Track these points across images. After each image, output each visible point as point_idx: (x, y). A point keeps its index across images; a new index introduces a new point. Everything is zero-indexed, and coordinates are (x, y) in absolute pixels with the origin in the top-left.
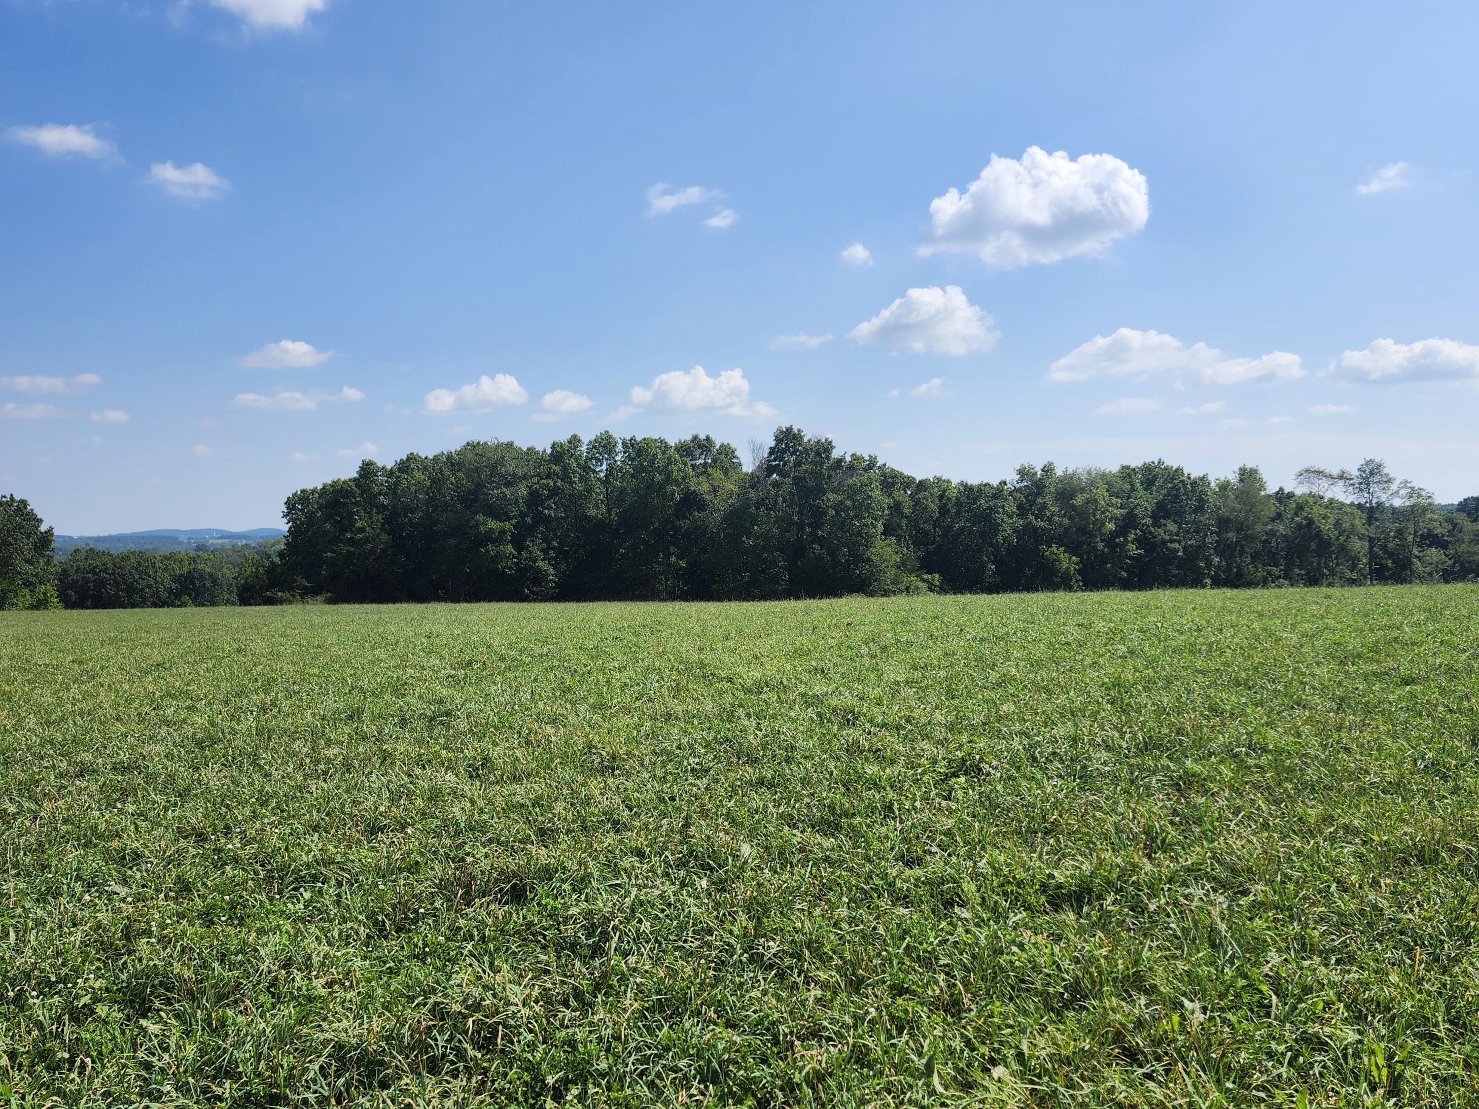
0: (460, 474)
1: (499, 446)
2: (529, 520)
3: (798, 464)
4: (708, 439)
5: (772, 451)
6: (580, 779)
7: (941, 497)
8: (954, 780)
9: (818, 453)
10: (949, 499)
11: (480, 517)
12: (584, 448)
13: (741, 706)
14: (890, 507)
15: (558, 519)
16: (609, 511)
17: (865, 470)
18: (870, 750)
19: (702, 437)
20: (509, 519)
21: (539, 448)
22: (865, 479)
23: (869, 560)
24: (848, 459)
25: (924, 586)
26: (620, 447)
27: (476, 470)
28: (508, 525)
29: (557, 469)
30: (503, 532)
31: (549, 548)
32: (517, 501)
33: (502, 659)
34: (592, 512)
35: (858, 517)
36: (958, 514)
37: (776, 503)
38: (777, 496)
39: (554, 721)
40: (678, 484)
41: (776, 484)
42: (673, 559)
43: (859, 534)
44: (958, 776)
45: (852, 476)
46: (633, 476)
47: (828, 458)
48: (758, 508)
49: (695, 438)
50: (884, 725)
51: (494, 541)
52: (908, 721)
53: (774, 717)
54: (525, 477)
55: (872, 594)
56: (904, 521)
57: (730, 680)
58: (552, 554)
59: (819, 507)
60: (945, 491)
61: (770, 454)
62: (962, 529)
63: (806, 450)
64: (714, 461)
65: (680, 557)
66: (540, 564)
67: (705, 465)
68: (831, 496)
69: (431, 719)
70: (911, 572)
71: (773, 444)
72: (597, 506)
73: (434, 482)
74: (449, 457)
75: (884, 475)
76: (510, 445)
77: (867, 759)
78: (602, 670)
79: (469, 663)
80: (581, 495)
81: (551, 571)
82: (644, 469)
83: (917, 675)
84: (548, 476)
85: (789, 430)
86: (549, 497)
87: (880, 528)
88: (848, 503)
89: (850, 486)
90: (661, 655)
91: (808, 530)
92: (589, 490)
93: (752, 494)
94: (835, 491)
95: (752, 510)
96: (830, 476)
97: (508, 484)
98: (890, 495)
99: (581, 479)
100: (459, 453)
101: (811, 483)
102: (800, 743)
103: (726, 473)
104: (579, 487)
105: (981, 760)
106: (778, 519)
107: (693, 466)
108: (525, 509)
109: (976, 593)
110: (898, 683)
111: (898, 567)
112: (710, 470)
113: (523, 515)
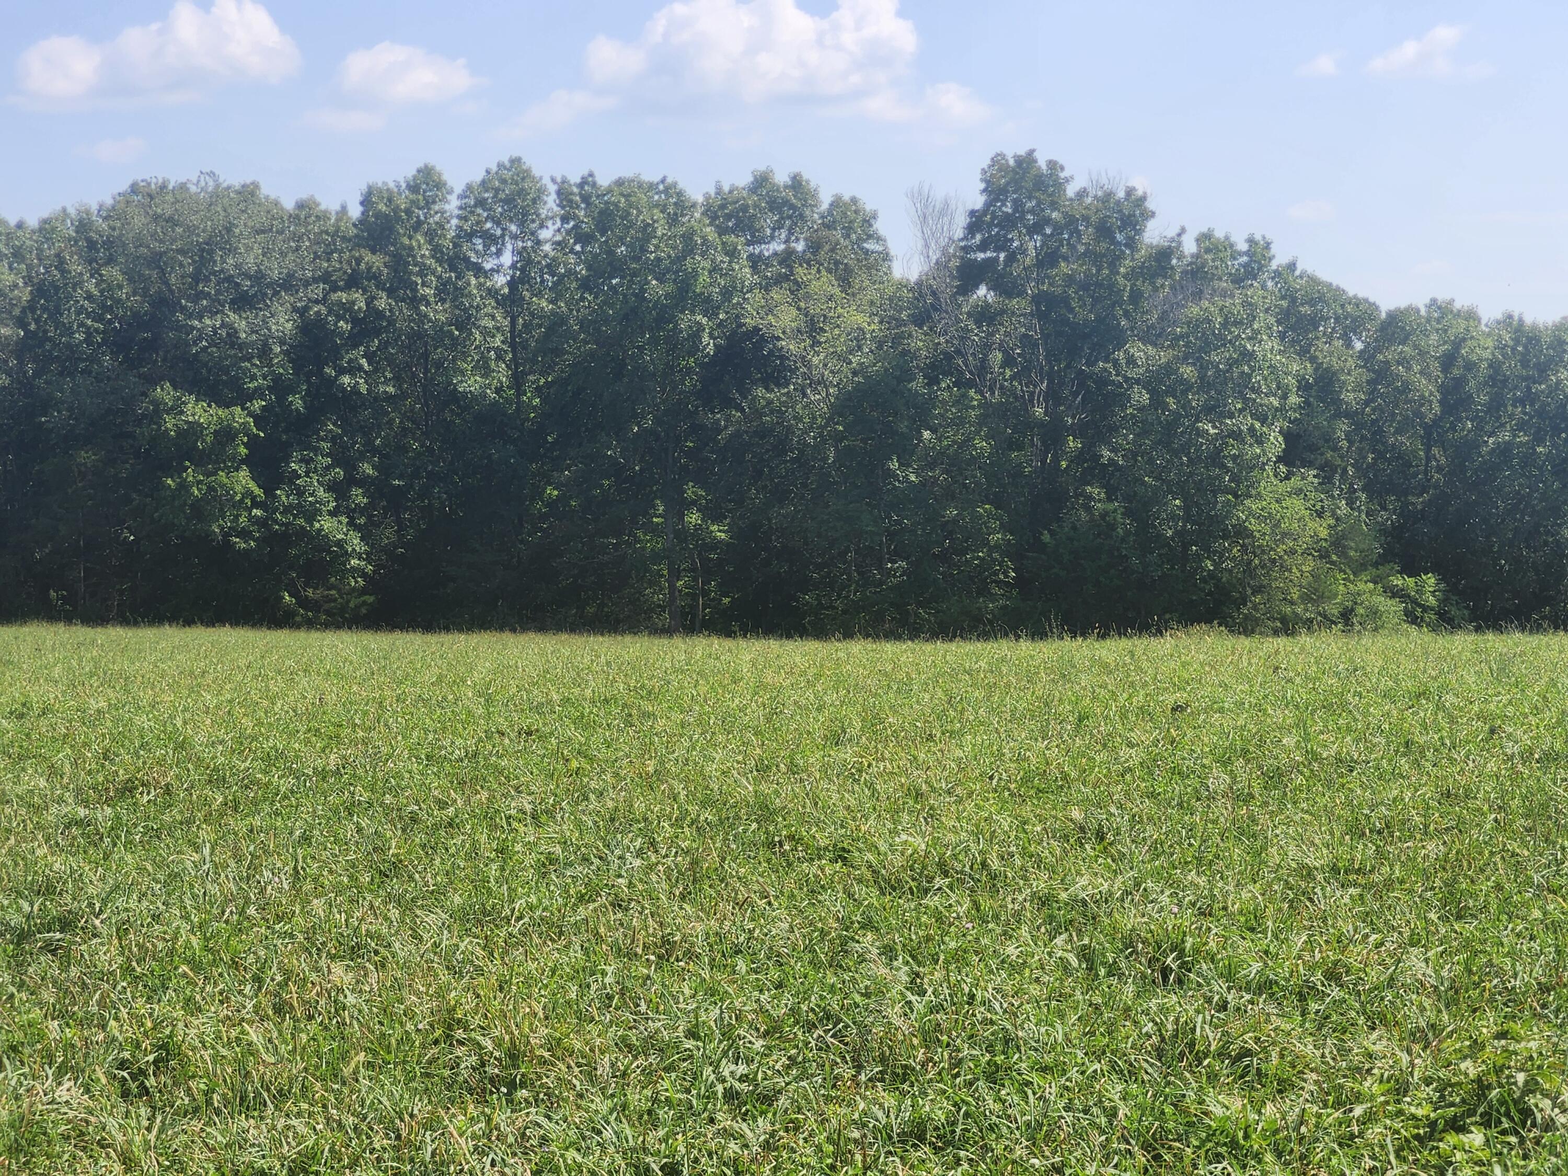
0: (113, 273)
1: (218, 195)
2: (297, 402)
3: (1048, 259)
4: (797, 183)
5: (976, 222)
6: (421, 1108)
7: (1448, 361)
8: (1452, 1138)
9: (1104, 231)
10: (1470, 366)
11: (165, 393)
12: (452, 205)
13: (868, 925)
14: (1304, 386)
15: (375, 400)
16: (517, 380)
17: (1238, 280)
18: (1221, 1054)
19: (781, 178)
20: (243, 398)
21: (329, 203)
22: (1235, 305)
23: (1241, 532)
24: (1189, 247)
25: (1392, 607)
26: (551, 203)
27: (156, 260)
28: (239, 416)
29: (376, 261)
30: (226, 435)
31: (352, 480)
32: (265, 352)
33: (217, 780)
34: (471, 384)
35: (1214, 411)
36: (1496, 406)
37: (983, 367)
38: (987, 347)
39: (355, 952)
40: (710, 310)
41: (984, 315)
42: (693, 518)
43: (1216, 458)
44: (1463, 1130)
45: (1198, 295)
46: (585, 285)
47: (1132, 244)
48: (932, 381)
49: (761, 181)
50: (1265, 987)
51: (201, 460)
52: (1332, 976)
53: (959, 958)
54: (288, 284)
55: (1247, 628)
56: (1342, 427)
57: (842, 856)
58: (359, 497)
59: (1102, 381)
60: (1458, 344)
61: (972, 228)
62: (1504, 450)
63: (1071, 222)
64: (814, 246)
65: (713, 513)
66: (326, 524)
67: (787, 258)
68: (1139, 351)
69: (22, 937)
70: (1359, 568)
71: (978, 201)
72: (484, 368)
73: (40, 290)
74: (83, 226)
75: (1289, 295)
76: (248, 193)
77: (1213, 1077)
78: (489, 818)
79: (128, 789)
80: (441, 333)
81: (355, 543)
82: (615, 266)
83: (1364, 852)
84: (353, 282)
85: (1026, 162)
86: (354, 340)
87: (1275, 442)
88: (1188, 371)
89: (1195, 325)
90: (649, 782)
91: (1073, 444)
92: (464, 322)
93: (918, 341)
94: (1150, 337)
95: (918, 385)
96: (1136, 296)
97: (242, 302)
98: (1304, 353)
99: (442, 292)
100: (109, 215)
101: (1083, 314)
102: (1029, 1030)
103: (845, 278)
104: (438, 313)
105: (1531, 1087)
106: (989, 413)
107: (755, 262)
108: (286, 371)
109: (1537, 628)
110: (1307, 873)
111: (1324, 555)
112: (800, 272)
113: (280, 388)
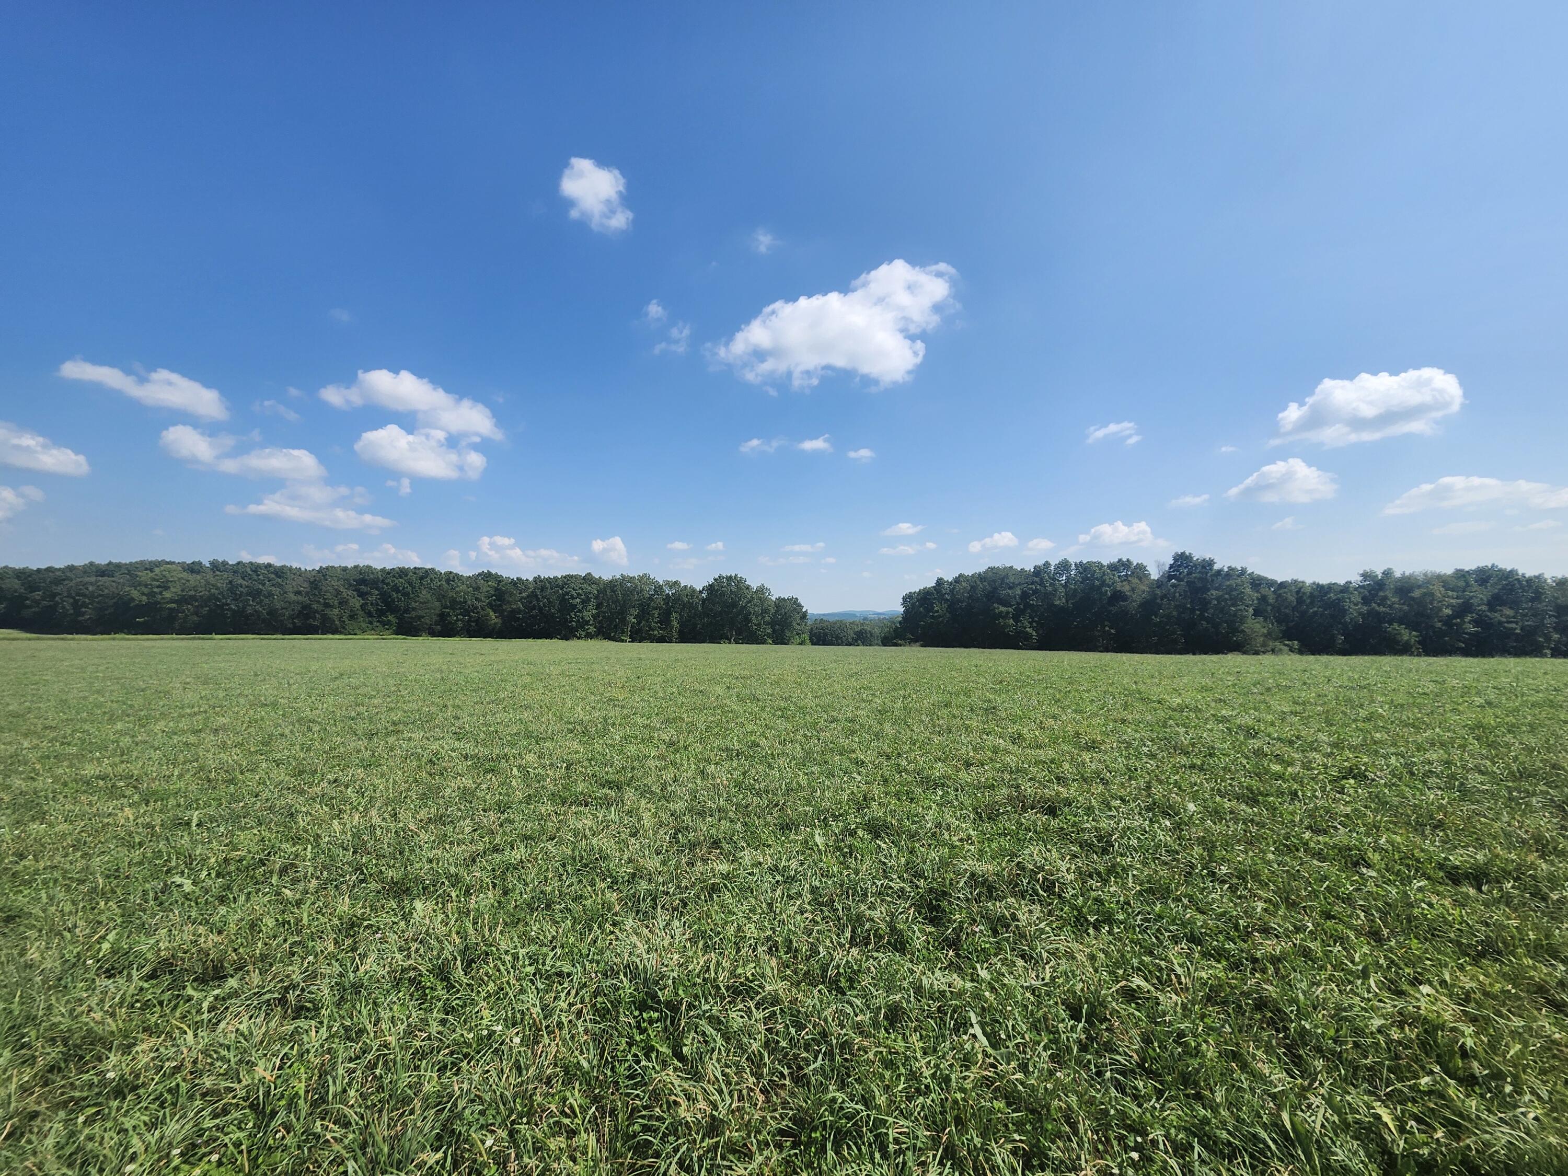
0: (985, 584)
1: (1005, 568)
2: (1022, 607)
3: (1189, 573)
4: (1128, 560)
5: (1171, 566)
6: (1076, 752)
7: (1298, 592)
8: (1346, 781)
9: (1204, 567)
10: (1304, 593)
11: (996, 605)
12: (1052, 568)
13: (1170, 718)
14: (1258, 599)
15: (1037, 606)
16: (1067, 602)
17: (1239, 576)
18: (1271, 755)
19: (1124, 559)
20: (1011, 606)
21: (1027, 569)
22: (1239, 581)
23: (1243, 631)
24: (1226, 569)
25: (1286, 648)
26: (1073, 566)
27: (994, 581)
28: (1010, 609)
29: (1037, 579)
30: (1008, 613)
31: (1033, 621)
32: (1015, 597)
33: (1017, 681)
34: (1057, 602)
35: (1234, 605)
36: (1312, 603)
37: (1174, 596)
38: (1175, 592)
39: (1053, 717)
40: (1109, 586)
41: (1173, 586)
42: (1107, 628)
43: (1235, 615)
44: (1348, 779)
45: (1229, 580)
46: (1082, 583)
47: (1211, 569)
48: (1162, 600)
49: (1120, 560)
50: (1279, 739)
51: (1003, 618)
52: (1297, 738)
53: (1195, 727)
54: (1019, 584)
55: (1245, 653)
56: (1269, 608)
57: (1159, 702)
58: (1035, 624)
59: (1205, 599)
60: (1301, 588)
61: (1170, 568)
62: (1315, 613)
63: (1195, 566)
64: (1133, 573)
65: (1111, 628)
66: (1028, 629)
67: (1126, 575)
68: (1214, 592)
69: (986, 710)
70: (1275, 640)
71: (1172, 562)
72: (1060, 599)
73: (972, 587)
74: (980, 574)
75: (1253, 579)
76: (1011, 567)
77: (1271, 761)
78: (1077, 691)
79: (1001, 682)
80: (1050, 593)
81: (1034, 633)
82: (1088, 579)
83: (1299, 708)
84: (1032, 583)
85: (1183, 553)
86: (1033, 595)
87: (1251, 611)
88: (1227, 596)
89: (1228, 586)
90: (1112, 684)
91: (1198, 612)
92: (1056, 590)
93: (1158, 592)
94: (1217, 589)
95: (1159, 601)
96: (1213, 581)
97: (1010, 588)
98: (1258, 591)
99: (1050, 585)
100: (984, 573)
101: (1199, 585)
102: (1218, 745)
103: (1140, 579)
104: (1050, 589)
105: (1366, 770)
106: (1176, 606)
107: (1119, 576)
108: (1019, 601)
109: (1332, 655)
110: (1284, 713)
111: (1266, 636)
112: (1130, 578)
113: (1018, 604)
